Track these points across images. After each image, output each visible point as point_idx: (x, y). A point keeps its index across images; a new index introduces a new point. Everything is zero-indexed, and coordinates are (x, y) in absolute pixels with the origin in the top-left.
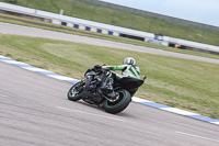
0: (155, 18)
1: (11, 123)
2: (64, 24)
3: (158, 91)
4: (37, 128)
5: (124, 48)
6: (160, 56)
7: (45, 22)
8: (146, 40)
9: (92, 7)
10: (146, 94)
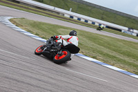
0: (129, 18)
1: (38, 77)
2: (72, 17)
3: (130, 64)
4: (53, 81)
5: (109, 35)
6: (131, 42)
7: (60, 15)
8: (123, 31)
9: (90, 8)
10: (121, 65)
